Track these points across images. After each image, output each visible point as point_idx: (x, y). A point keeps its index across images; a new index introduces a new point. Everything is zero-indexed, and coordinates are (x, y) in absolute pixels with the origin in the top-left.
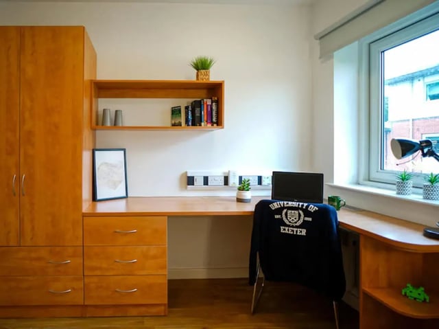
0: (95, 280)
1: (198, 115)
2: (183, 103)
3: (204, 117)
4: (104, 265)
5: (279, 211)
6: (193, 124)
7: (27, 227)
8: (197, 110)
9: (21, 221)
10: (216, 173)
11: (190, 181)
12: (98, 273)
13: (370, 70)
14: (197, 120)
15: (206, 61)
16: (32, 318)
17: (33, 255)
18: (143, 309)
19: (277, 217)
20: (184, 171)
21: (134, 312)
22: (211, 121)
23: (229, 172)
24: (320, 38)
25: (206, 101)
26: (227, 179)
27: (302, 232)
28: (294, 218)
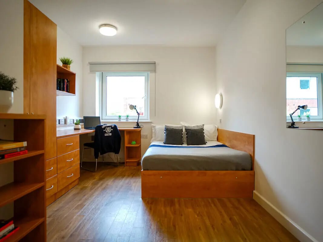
0: (61, 175)
1: (62, 86)
3: (65, 88)
4: (64, 165)
5: (105, 128)
8: (62, 84)
10: (62, 118)
12: (62, 170)
13: (103, 80)
14: (62, 89)
19: (104, 130)
22: (67, 91)
23: (66, 117)
24: (91, 64)
25: (66, 80)
26: (65, 121)
27: (111, 134)
28: (109, 130)
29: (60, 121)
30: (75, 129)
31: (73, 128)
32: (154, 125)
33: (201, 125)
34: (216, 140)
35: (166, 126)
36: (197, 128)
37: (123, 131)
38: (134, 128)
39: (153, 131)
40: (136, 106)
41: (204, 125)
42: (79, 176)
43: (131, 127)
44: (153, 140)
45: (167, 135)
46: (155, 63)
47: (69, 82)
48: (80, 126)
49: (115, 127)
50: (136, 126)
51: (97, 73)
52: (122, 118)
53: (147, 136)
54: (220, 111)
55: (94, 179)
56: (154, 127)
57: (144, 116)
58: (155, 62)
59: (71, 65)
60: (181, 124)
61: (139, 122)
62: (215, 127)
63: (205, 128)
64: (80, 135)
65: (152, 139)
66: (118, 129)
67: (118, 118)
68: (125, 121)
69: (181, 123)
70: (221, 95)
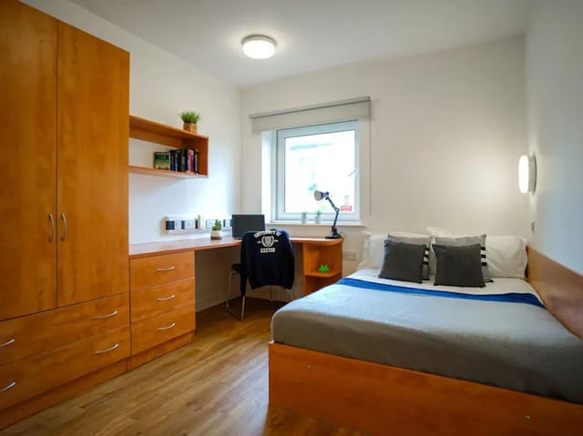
0: (141, 325)
1: (183, 163)
2: (163, 149)
3: (190, 167)
4: (149, 308)
5: (260, 238)
6: (179, 170)
7: (68, 281)
8: (183, 159)
9: (59, 274)
10: (190, 217)
11: (169, 225)
12: (144, 317)
13: (278, 147)
14: (183, 168)
15: (193, 115)
16: (72, 398)
17: (75, 315)
18: (178, 342)
19: (259, 242)
20: (164, 216)
21: (170, 347)
22: (194, 170)
23: (199, 216)
24: (254, 118)
25: (191, 152)
26: (197, 223)
27: (273, 250)
28: (268, 242)
29: (186, 223)
30: (213, 238)
31: (209, 236)
32: (368, 233)
33: (476, 238)
34: (523, 276)
35: (389, 236)
36: (466, 244)
37: (299, 245)
38: (327, 238)
39: (366, 245)
40: (327, 193)
41: (485, 236)
42: (194, 328)
43: (321, 237)
44: (362, 266)
45: (387, 258)
46: (369, 100)
47: (198, 153)
48: (221, 234)
49: (284, 235)
50: (331, 235)
51: (263, 133)
52: (308, 216)
53: (354, 255)
54: (533, 199)
55: (227, 336)
56: (368, 236)
57: (353, 214)
58: (369, 97)
59: (198, 123)
60: (427, 233)
61: (339, 226)
62: (521, 241)
63: (488, 244)
64: (196, 251)
65: (361, 264)
66: (290, 239)
67: (300, 216)
68: (313, 223)
69: (429, 229)
70: (533, 160)
